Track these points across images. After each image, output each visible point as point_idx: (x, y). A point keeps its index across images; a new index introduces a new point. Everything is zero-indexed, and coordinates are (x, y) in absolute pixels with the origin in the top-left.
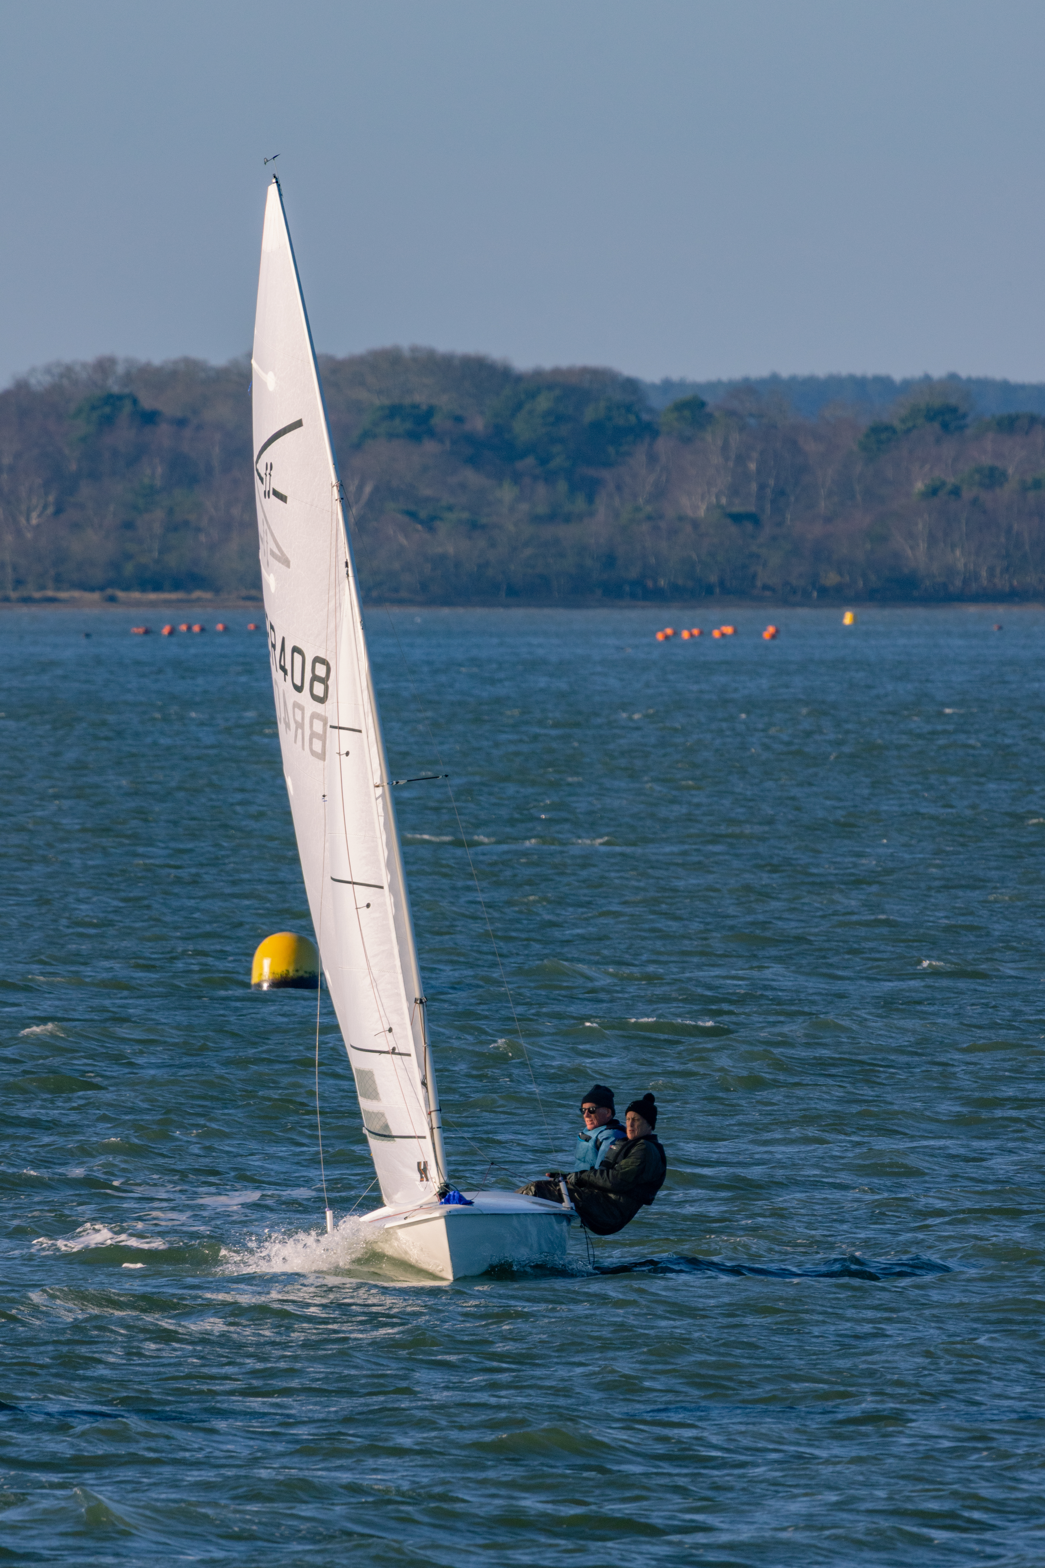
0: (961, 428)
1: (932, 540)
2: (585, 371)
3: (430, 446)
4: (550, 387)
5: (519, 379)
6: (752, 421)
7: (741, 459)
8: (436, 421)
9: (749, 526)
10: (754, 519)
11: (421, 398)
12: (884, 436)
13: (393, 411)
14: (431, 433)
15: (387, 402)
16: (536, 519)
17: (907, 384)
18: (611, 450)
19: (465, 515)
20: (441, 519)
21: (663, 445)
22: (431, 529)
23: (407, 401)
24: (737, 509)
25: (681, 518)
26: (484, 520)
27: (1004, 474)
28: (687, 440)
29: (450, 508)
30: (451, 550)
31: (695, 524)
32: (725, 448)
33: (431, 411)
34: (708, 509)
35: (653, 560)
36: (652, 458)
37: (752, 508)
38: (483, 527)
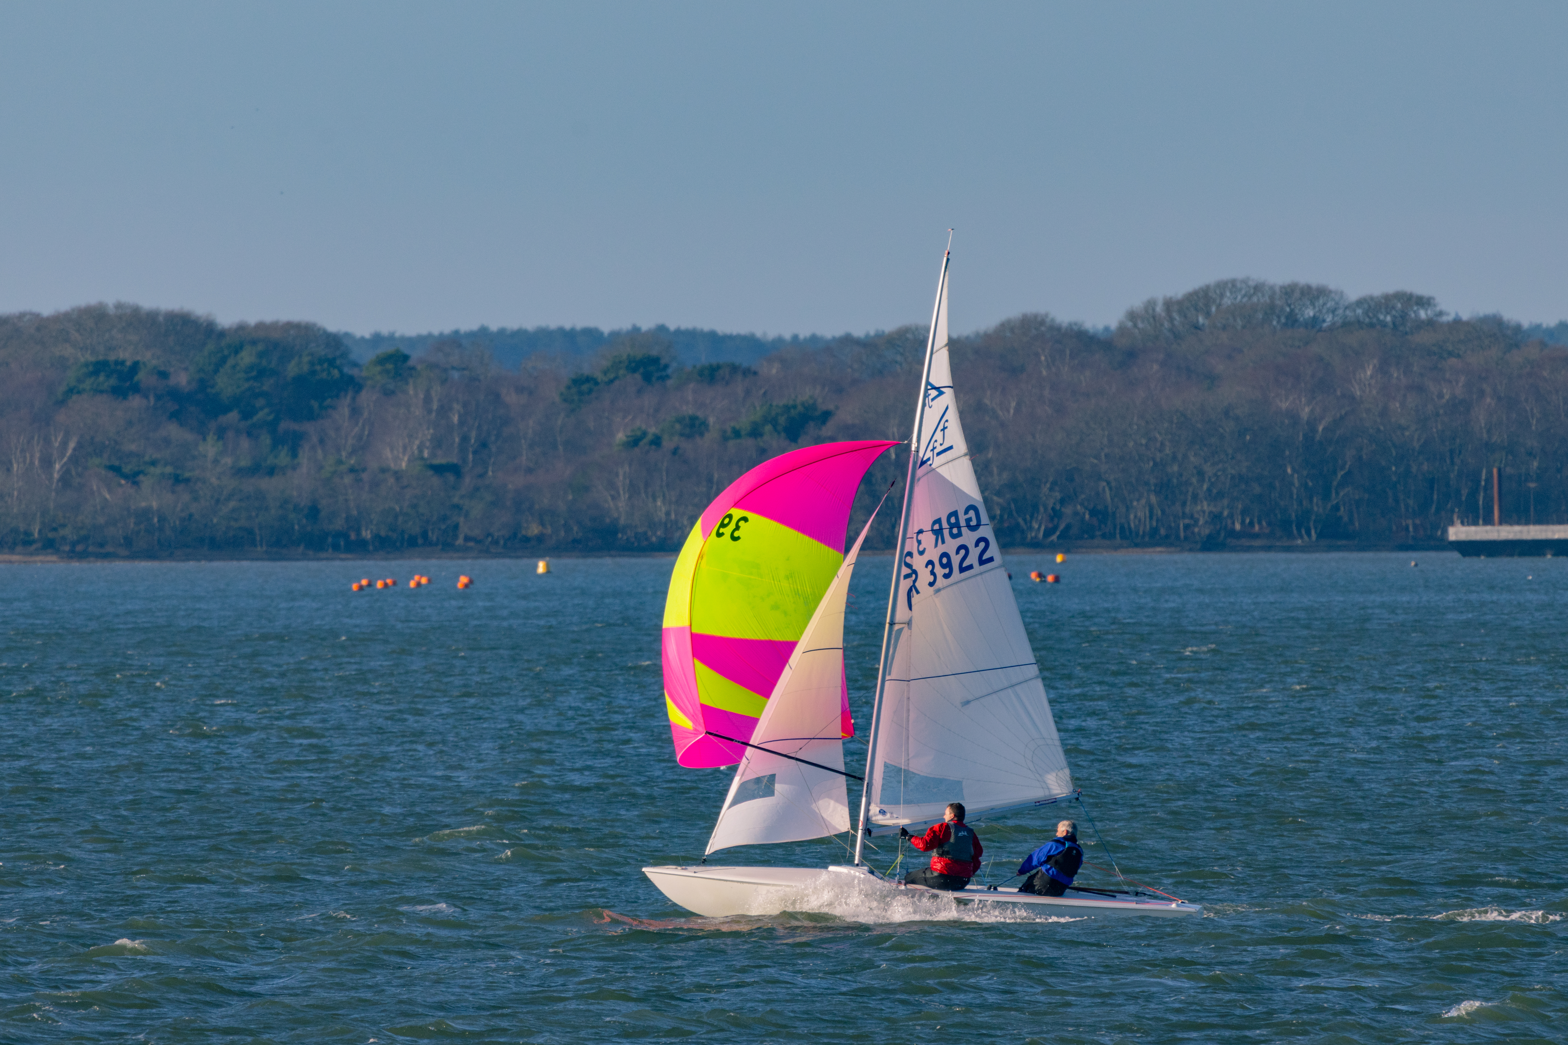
0: (664, 378)
1: (633, 490)
2: (289, 326)
3: (136, 402)
4: (254, 343)
5: (222, 334)
6: (456, 375)
7: (444, 410)
8: (141, 376)
9: (451, 478)
10: (455, 470)
11: (127, 355)
12: (585, 387)
13: (99, 367)
14: (136, 389)
15: (92, 359)
16: (239, 472)
17: (615, 335)
18: (315, 404)
19: (169, 469)
20: (145, 474)
21: (367, 398)
22: (136, 483)
23: (112, 357)
24: (439, 461)
25: (384, 470)
26: (187, 475)
27: (704, 424)
28: (388, 393)
29: (154, 463)
30: (155, 505)
31: (398, 475)
32: (428, 400)
33: (135, 367)
34: (409, 461)
35: (355, 513)
36: (355, 411)
37: (454, 459)
38: (187, 480)
